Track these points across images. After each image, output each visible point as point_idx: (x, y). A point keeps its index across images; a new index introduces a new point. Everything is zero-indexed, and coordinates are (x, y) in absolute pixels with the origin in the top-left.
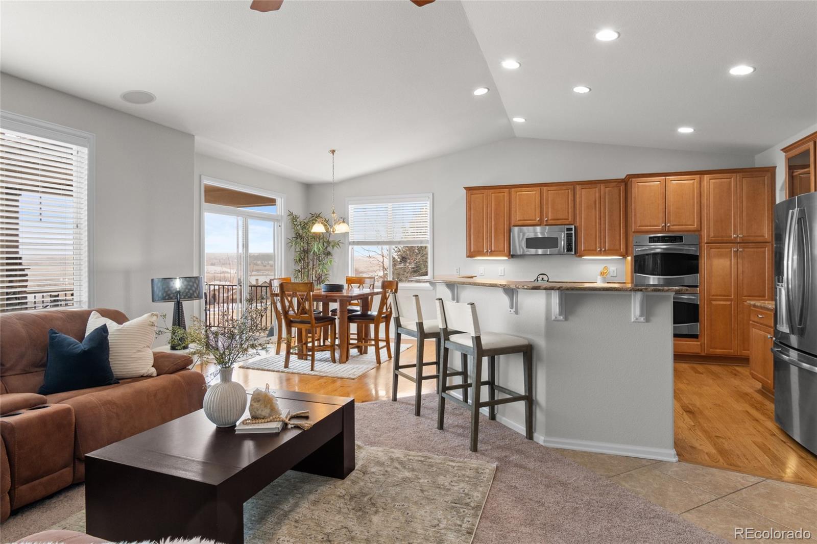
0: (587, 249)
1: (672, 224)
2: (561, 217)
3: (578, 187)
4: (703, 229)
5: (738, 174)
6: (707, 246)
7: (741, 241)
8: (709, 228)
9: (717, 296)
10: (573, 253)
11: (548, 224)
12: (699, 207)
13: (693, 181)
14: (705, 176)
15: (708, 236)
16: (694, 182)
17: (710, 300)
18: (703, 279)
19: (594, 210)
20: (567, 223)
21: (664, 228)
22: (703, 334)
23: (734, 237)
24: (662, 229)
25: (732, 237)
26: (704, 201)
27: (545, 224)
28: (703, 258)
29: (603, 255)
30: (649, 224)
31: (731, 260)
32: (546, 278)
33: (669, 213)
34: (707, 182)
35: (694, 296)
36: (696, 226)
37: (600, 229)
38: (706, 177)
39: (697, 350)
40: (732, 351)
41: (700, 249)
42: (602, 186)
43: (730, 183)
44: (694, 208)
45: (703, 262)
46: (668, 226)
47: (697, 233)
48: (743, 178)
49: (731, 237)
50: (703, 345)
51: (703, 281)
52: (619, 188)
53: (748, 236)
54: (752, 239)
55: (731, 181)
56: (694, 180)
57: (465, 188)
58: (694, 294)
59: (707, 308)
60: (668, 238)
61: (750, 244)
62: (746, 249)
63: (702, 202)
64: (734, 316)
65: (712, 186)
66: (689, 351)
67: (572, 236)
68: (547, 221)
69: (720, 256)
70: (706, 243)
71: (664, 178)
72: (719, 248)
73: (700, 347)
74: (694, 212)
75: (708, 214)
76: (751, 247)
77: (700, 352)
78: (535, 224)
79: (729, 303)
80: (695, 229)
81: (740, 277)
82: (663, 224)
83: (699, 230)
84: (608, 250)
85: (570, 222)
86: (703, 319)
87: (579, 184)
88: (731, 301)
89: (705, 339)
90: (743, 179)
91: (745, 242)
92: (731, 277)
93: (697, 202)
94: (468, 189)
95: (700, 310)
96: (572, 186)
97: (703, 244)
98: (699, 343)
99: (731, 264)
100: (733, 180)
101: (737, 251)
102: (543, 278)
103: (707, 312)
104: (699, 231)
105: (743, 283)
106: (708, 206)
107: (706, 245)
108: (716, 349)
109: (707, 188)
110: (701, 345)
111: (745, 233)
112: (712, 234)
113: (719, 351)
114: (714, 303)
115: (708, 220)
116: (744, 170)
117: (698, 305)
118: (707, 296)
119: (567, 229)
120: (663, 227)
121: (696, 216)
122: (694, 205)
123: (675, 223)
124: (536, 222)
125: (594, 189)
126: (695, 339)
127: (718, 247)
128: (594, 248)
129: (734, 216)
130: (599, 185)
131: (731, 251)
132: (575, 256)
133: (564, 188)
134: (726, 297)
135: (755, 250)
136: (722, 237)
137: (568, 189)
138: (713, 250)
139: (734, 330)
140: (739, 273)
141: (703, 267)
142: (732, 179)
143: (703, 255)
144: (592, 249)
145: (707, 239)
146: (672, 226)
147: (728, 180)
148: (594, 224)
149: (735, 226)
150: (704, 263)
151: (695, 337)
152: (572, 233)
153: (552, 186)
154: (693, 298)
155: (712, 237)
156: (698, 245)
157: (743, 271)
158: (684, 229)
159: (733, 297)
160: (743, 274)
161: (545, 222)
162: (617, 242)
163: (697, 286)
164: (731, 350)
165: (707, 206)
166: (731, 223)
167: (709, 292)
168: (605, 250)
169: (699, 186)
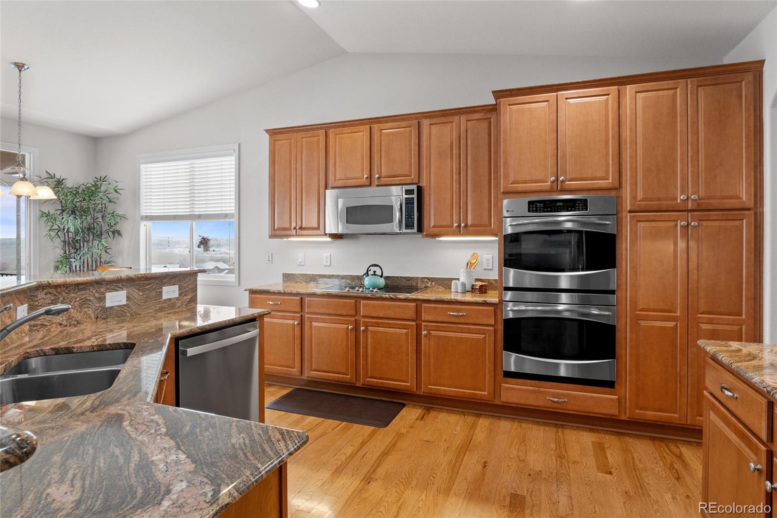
0: (438, 224)
1: (568, 177)
2: (399, 172)
3: (425, 123)
4: (624, 185)
5: (689, 80)
6: (631, 216)
7: (695, 208)
8: (634, 184)
9: (649, 310)
10: (415, 230)
11: (382, 183)
12: (616, 145)
13: (607, 97)
14: (628, 87)
15: (634, 197)
16: (607, 100)
17: (636, 319)
18: (624, 278)
19: (449, 160)
20: (408, 182)
21: (555, 184)
22: (623, 381)
23: (681, 200)
24: (552, 187)
25: (679, 201)
26: (627, 133)
27: (376, 183)
28: (624, 238)
29: (464, 234)
30: (528, 178)
31: (676, 244)
32: (379, 272)
33: (564, 156)
34: (631, 98)
35: (609, 311)
36: (610, 181)
37: (458, 190)
38: (630, 89)
39: (613, 411)
40: (677, 415)
41: (619, 222)
42: (463, 118)
43: (674, 96)
44: (607, 147)
45: (624, 246)
46: (563, 181)
47: (613, 193)
48: (698, 86)
49: (676, 199)
50: (623, 401)
51: (624, 283)
52: (489, 120)
53: (709, 198)
54: (715, 203)
55: (676, 93)
56: (608, 95)
57: (267, 131)
58: (608, 306)
59: (631, 333)
60: (561, 204)
61: (713, 213)
62: (704, 223)
63: (623, 135)
64: (681, 349)
65: (640, 105)
66: (597, 411)
67: (413, 203)
68: (379, 178)
69: (656, 235)
70: (630, 212)
71: (555, 94)
72: (654, 221)
73: (617, 404)
74: (607, 154)
75: (634, 158)
76: (714, 218)
77: (617, 413)
78: (362, 184)
79: (671, 324)
80: (610, 186)
81: (694, 276)
82: (553, 178)
83: (618, 187)
84: (472, 226)
85: (412, 179)
86: (624, 352)
87: (426, 117)
88: (677, 321)
89: (626, 389)
90: (699, 89)
91: (702, 210)
92: (676, 275)
93: (613, 137)
94: (273, 133)
95: (619, 335)
96: (417, 119)
97: (624, 214)
98: (616, 397)
99: (675, 251)
100: (681, 91)
101: (688, 225)
102: (375, 272)
103: (631, 340)
104: (616, 189)
105: (698, 288)
106: (634, 143)
107: (629, 214)
108: (647, 410)
109: (631, 109)
110: (619, 400)
111: (702, 193)
112: (640, 196)
113: (650, 415)
114: (643, 323)
115: (634, 169)
116: (701, 71)
117: (615, 326)
118: (630, 309)
119: (406, 190)
120: (553, 182)
121: (611, 162)
122: (607, 142)
123: (574, 176)
124: (364, 181)
125: (450, 125)
126: (609, 390)
127: (652, 218)
128: (449, 223)
129: (682, 160)
130: (457, 118)
131: (676, 225)
132: (420, 236)
133: (404, 124)
134: (666, 312)
135: (723, 223)
136: (659, 200)
137: (411, 127)
138: (642, 224)
139: (680, 376)
140: (690, 268)
141: (624, 257)
142: (678, 89)
143: (624, 233)
144: (445, 224)
145: (631, 204)
146: (569, 181)
147: (671, 92)
148: (449, 182)
149: (684, 179)
150: (625, 249)
151: (609, 385)
152: (413, 198)
153: (386, 122)
154: (607, 313)
155: (640, 201)
156: (617, 215)
157: (698, 264)
158: (589, 187)
159: (678, 314)
160: (698, 271)
161: (376, 179)
162: (486, 213)
163: (613, 292)
164: (676, 413)
165: (631, 142)
166: (675, 173)
167: (634, 303)
168: (466, 226)
169: (616, 106)
